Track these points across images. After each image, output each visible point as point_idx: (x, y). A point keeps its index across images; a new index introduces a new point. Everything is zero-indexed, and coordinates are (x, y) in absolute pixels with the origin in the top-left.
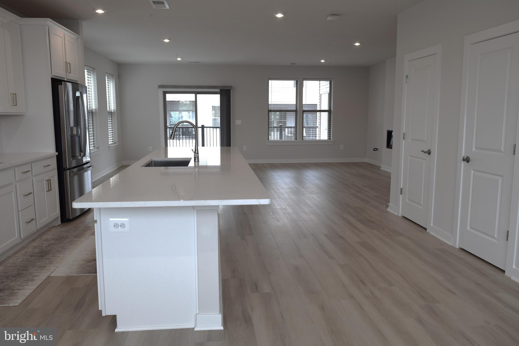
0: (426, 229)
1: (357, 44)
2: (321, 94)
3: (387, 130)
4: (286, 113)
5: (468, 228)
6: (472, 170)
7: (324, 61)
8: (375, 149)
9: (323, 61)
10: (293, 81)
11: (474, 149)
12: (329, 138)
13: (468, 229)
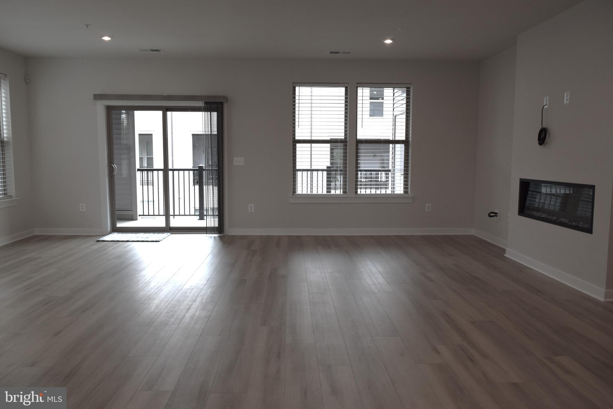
2: (395, 117)
3: (520, 179)
7: (391, 42)
8: (491, 212)
9: (388, 41)
12: (406, 192)
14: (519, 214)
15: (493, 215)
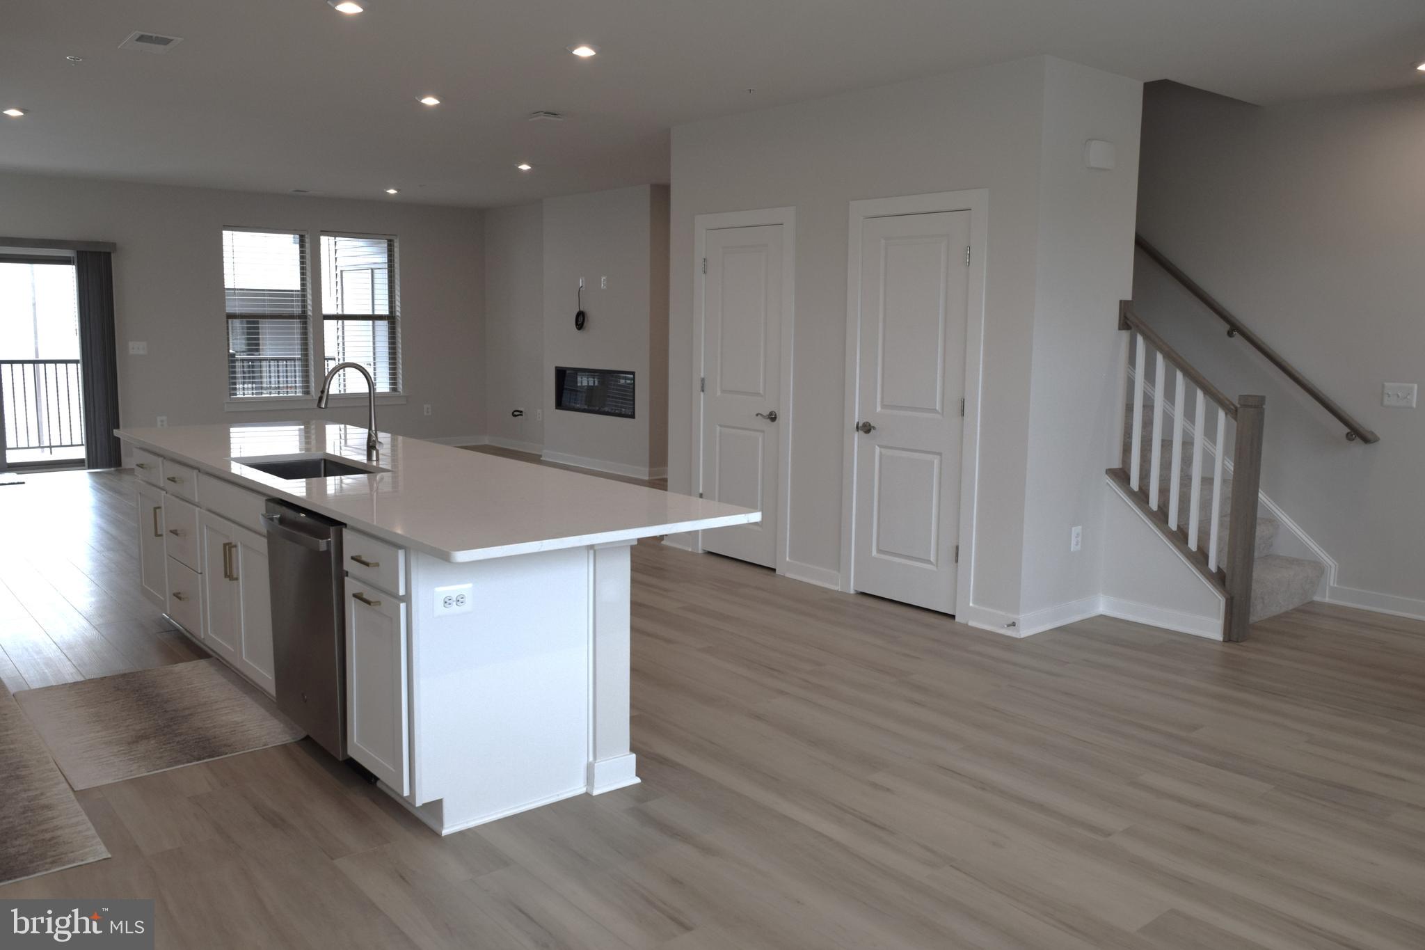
0: (774, 570)
1: (525, 167)
2: (342, 271)
3: (556, 367)
4: (258, 323)
5: (874, 553)
6: (877, 447)
7: (396, 192)
8: (515, 411)
9: (392, 191)
10: (292, 236)
11: (879, 409)
12: (394, 389)
13: (873, 555)
14: (556, 408)
15: (517, 413)
